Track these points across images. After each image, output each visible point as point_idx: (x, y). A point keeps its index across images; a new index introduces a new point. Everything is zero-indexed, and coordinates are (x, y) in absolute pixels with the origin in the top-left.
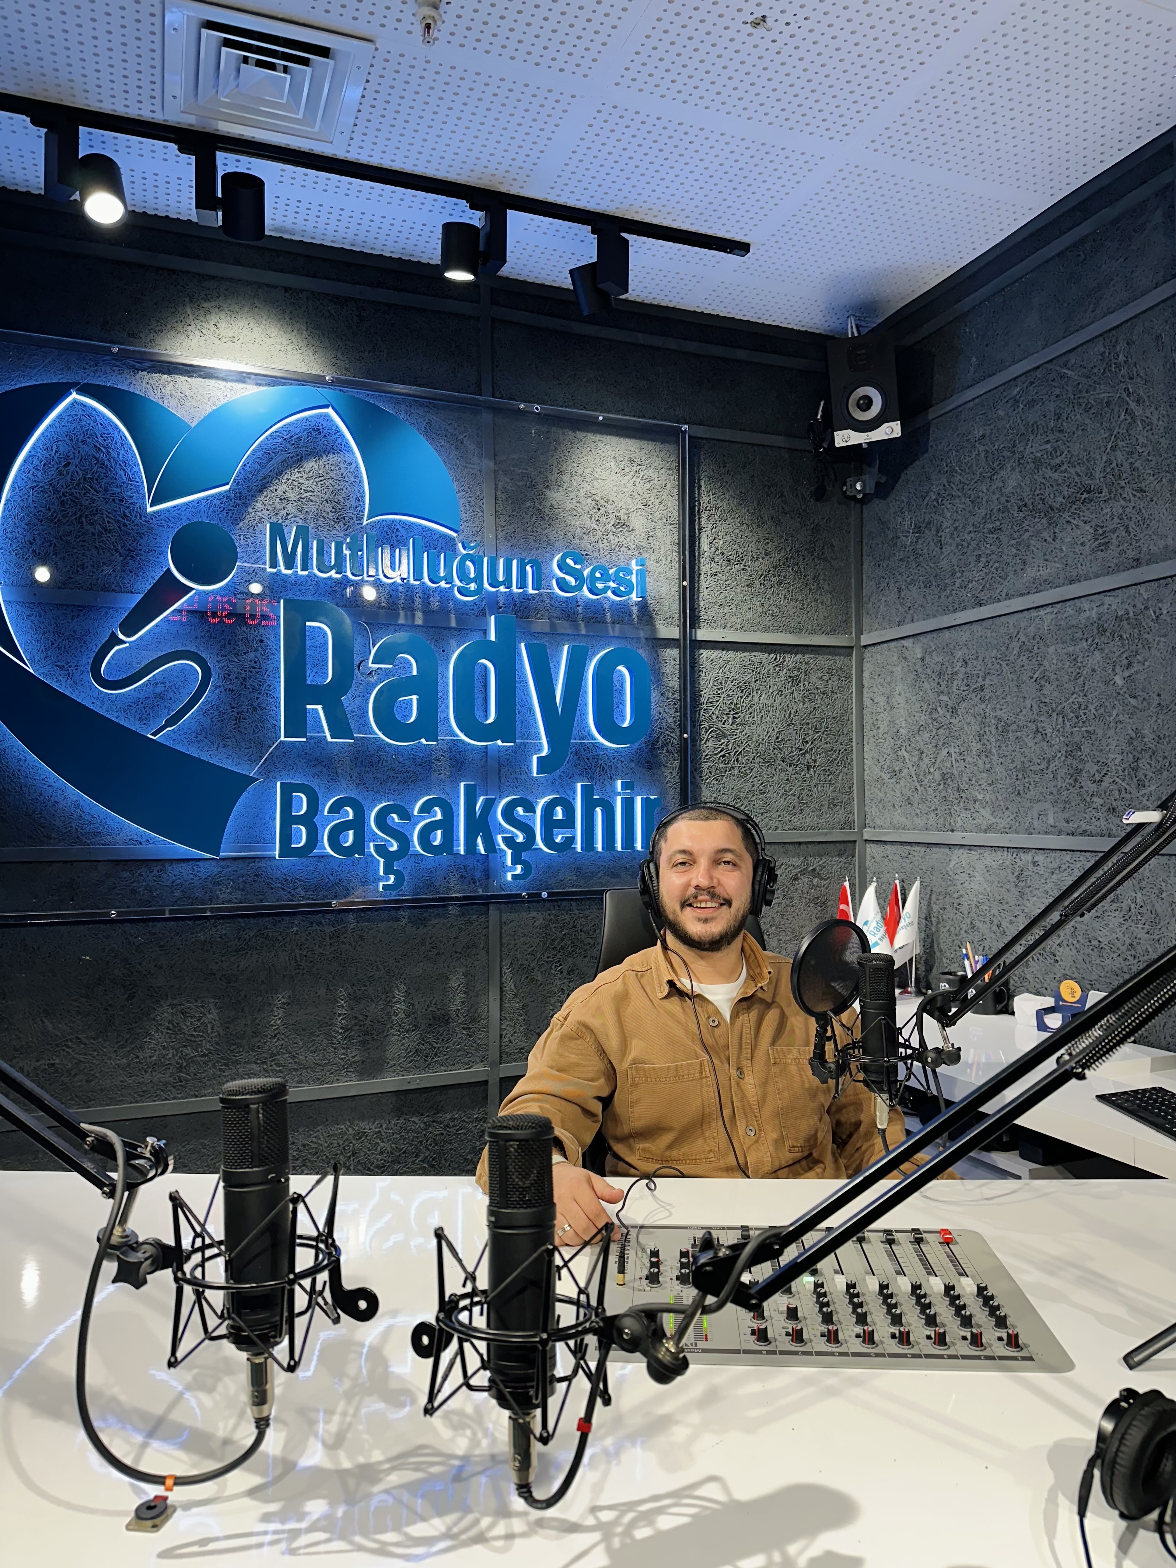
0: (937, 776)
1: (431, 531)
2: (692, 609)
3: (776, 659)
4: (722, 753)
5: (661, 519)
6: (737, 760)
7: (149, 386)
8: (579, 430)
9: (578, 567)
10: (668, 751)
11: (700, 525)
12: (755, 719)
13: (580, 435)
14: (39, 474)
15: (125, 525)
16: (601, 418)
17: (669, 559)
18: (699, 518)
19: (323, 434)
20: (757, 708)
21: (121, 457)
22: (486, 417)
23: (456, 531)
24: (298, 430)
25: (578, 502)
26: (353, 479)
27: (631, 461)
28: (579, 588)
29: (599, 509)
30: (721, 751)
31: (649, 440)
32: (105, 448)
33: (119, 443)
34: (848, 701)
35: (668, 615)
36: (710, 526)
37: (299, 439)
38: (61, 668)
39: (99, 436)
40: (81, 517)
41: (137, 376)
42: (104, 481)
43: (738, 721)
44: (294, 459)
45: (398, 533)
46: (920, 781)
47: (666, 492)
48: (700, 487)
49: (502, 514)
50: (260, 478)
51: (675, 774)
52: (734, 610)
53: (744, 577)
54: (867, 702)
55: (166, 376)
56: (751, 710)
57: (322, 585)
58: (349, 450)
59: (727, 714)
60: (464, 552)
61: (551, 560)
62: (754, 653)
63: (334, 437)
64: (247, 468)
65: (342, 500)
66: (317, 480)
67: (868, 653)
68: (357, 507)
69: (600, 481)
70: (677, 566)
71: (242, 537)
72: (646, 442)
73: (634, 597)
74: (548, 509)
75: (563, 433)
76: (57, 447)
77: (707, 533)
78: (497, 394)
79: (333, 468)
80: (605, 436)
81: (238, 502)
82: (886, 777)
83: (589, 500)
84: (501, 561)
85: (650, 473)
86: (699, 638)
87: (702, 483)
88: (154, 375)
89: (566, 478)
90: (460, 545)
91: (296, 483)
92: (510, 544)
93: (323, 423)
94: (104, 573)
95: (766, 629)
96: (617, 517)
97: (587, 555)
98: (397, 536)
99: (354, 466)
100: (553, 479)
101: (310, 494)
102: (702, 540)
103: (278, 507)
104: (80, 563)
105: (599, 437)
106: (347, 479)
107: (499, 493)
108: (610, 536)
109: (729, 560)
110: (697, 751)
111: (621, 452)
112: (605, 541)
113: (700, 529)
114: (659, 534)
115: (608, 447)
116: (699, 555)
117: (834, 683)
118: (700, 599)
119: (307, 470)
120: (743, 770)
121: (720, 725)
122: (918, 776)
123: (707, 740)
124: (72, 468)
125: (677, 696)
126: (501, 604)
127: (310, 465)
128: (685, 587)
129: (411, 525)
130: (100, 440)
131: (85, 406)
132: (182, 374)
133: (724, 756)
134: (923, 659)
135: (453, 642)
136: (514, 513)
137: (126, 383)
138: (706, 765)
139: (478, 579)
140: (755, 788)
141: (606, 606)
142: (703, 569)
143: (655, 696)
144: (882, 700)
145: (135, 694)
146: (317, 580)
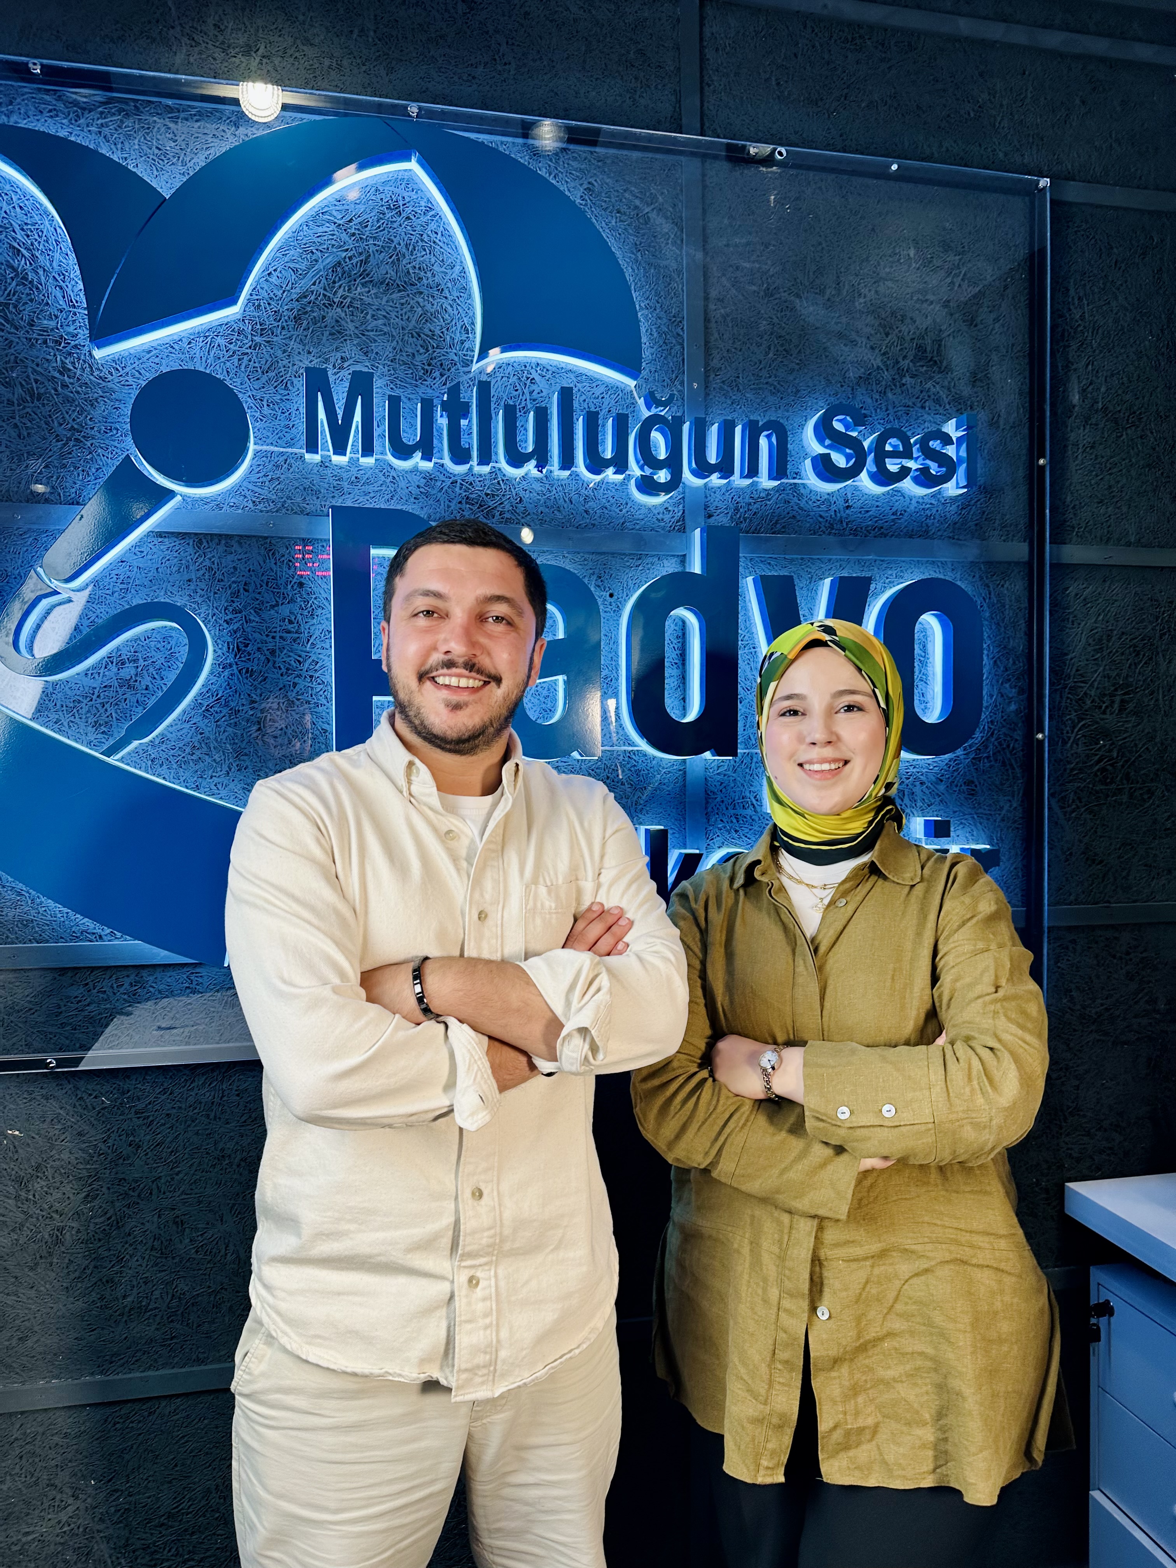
2: (1053, 509)
4: (1101, 765)
5: (998, 348)
6: (1127, 776)
10: (1004, 763)
12: (1160, 703)
16: (894, 167)
20: (1163, 683)
22: (690, 172)
23: (633, 377)
25: (850, 321)
26: (455, 293)
30: (1100, 760)
32: (28, 249)
36: (1084, 361)
37: (364, 225)
39: (17, 229)
42: (28, 308)
43: (1130, 707)
44: (354, 261)
45: (534, 387)
49: (715, 347)
50: (295, 296)
51: (1016, 804)
52: (1125, 509)
53: (1141, 451)
56: (1153, 687)
57: (402, 484)
59: (1110, 696)
60: (647, 412)
61: (802, 426)
62: (1162, 586)
63: (424, 219)
64: (273, 279)
65: (437, 331)
68: (462, 342)
69: (889, 284)
71: (265, 402)
74: (796, 335)
77: (1078, 373)
79: (421, 274)
81: (258, 339)
83: (871, 317)
84: (715, 428)
85: (979, 267)
86: (1066, 561)
87: (1070, 285)
90: (641, 402)
91: (357, 304)
92: (731, 397)
93: (406, 194)
98: (531, 393)
100: (806, 282)
101: (381, 321)
102: (1069, 386)
103: (328, 347)
107: (711, 308)
109: (1116, 421)
111: (928, 231)
112: (897, 390)
113: (1065, 366)
114: (993, 376)
116: (1066, 412)
118: (1073, 490)
120: (1137, 793)
121: (1098, 715)
125: (1022, 664)
126: (713, 509)
128: (1042, 469)
129: (556, 373)
130: (20, 235)
135: (627, 577)
136: (738, 345)
138: (1072, 787)
141: (903, 507)
142: (1074, 436)
145: (88, 682)
146: (393, 473)
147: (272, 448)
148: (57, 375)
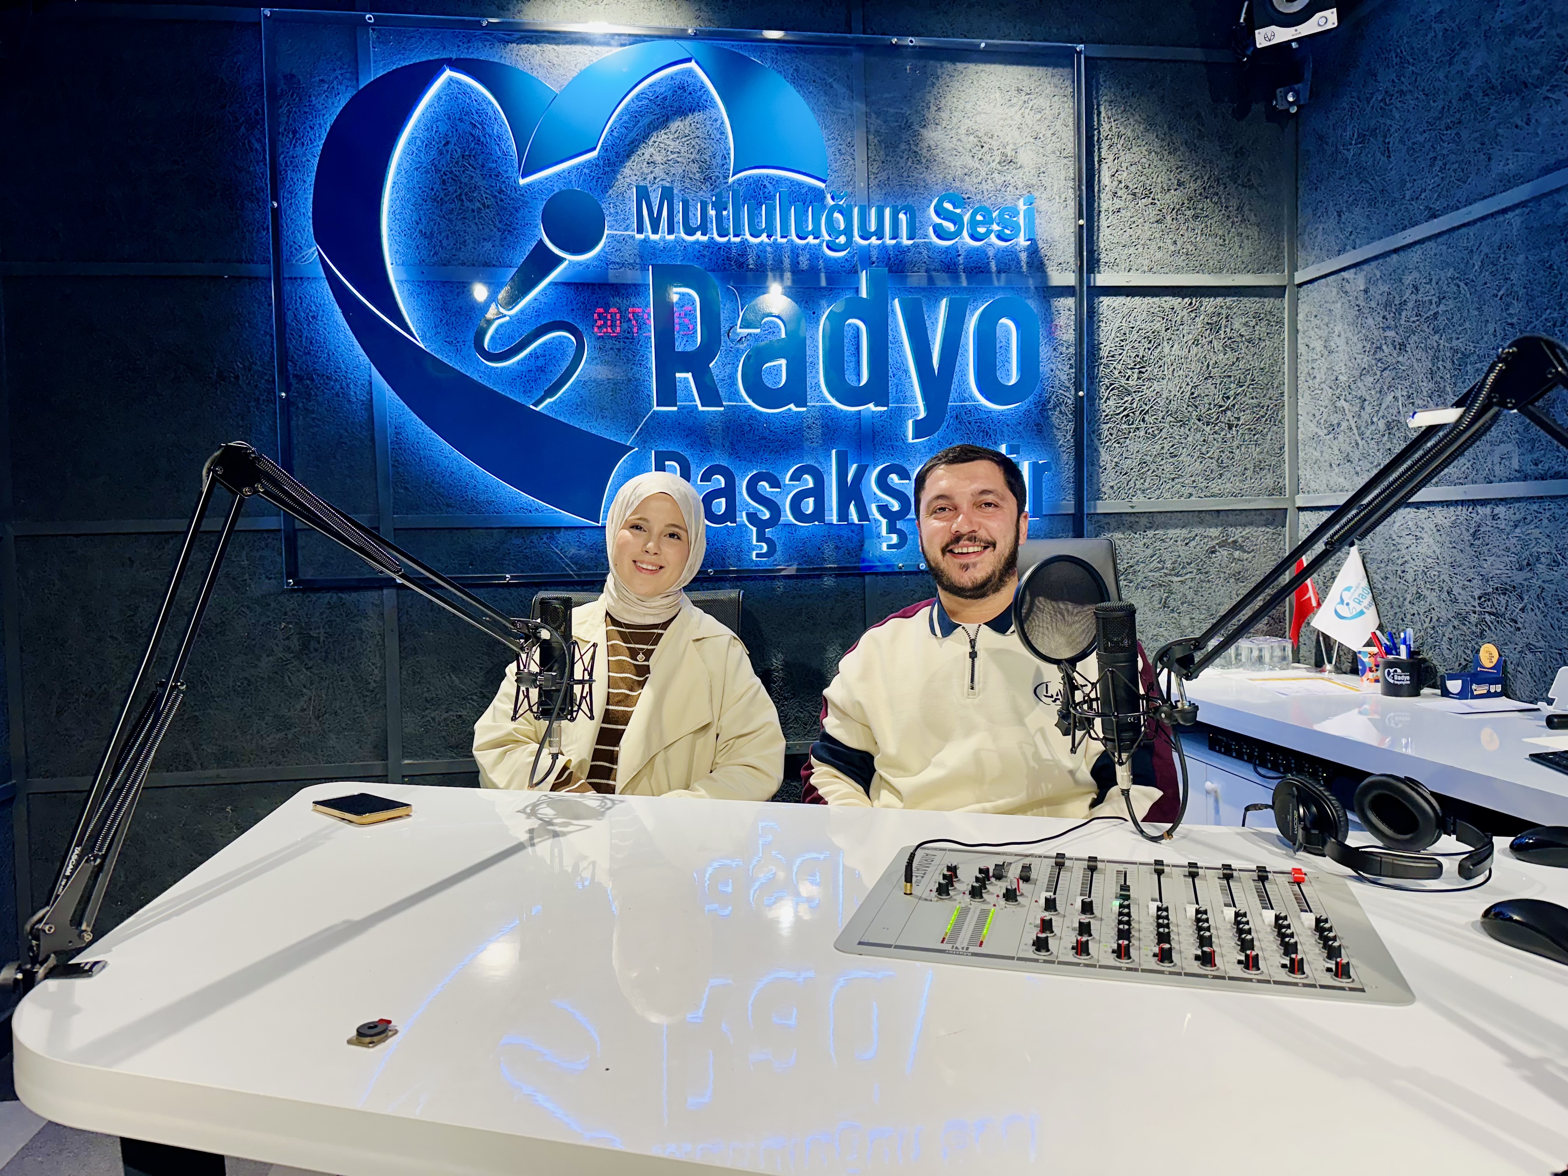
0: (1381, 425)
1: (800, 184)
2: (1091, 252)
3: (1191, 304)
4: (1125, 413)
5: (1054, 152)
6: (1143, 420)
7: (518, 58)
8: (959, 61)
9: (958, 211)
10: (1061, 412)
11: (1099, 156)
12: (1165, 373)
13: (960, 66)
14: (422, 156)
15: (502, 200)
16: (983, 45)
17: (1063, 196)
18: (1099, 149)
19: (688, 92)
20: (1167, 360)
21: (495, 132)
22: (857, 56)
23: (824, 181)
24: (663, 89)
25: (959, 140)
26: (718, 136)
27: (1019, 90)
28: (958, 233)
29: (982, 147)
30: (1125, 410)
31: (1038, 65)
32: (480, 124)
33: (493, 118)
34: (1278, 349)
35: (1061, 260)
36: (1111, 157)
37: (665, 98)
38: (450, 343)
39: (474, 112)
40: (460, 195)
41: (507, 50)
42: (481, 157)
43: (1145, 376)
44: (660, 120)
45: (765, 190)
46: (1361, 434)
47: (1059, 122)
48: (1099, 114)
49: (874, 160)
50: (627, 143)
51: (1069, 437)
52: (1140, 250)
53: (1152, 213)
54: (1302, 349)
55: (534, 46)
56: (1161, 363)
57: (690, 250)
58: (714, 105)
59: (1132, 369)
60: (832, 203)
61: (929, 206)
62: (1167, 298)
63: (699, 93)
64: (615, 134)
65: (708, 159)
66: (683, 140)
67: (1303, 291)
68: (723, 165)
69: (983, 115)
70: (1073, 203)
71: (611, 205)
72: (1035, 68)
73: (1022, 241)
74: (925, 150)
75: (942, 66)
76: (437, 127)
77: (1108, 165)
78: (869, 30)
79: (698, 126)
80: (988, 66)
81: (607, 169)
82: (1322, 433)
83: (971, 137)
84: (873, 210)
85: (1042, 102)
86: (1098, 284)
87: (1102, 109)
88: (522, 46)
89: (945, 115)
90: (829, 196)
91: (662, 145)
92: (884, 192)
93: (689, 80)
94: (484, 249)
95: (1178, 270)
96: (1003, 154)
97: (969, 198)
98: (764, 193)
99: (719, 122)
100: (930, 118)
101: (676, 155)
102: (1102, 173)
103: (646, 171)
104: (462, 240)
105: (981, 67)
106: (713, 136)
107: (871, 137)
108: (995, 175)
109: (1134, 194)
110: (1095, 411)
111: (1008, 82)
112: (989, 181)
113: (1100, 161)
114: (1052, 169)
115: (992, 77)
116: (1099, 191)
117: (1262, 329)
118: (1101, 239)
119: (673, 131)
120: (1150, 431)
121: (1123, 381)
122: (1358, 428)
123: (1108, 398)
124: (450, 147)
125: (1072, 350)
126: (874, 259)
127: (676, 125)
128: (1081, 227)
129: (778, 181)
130: (476, 117)
131: (460, 84)
132: (550, 43)
133: (1128, 415)
134: (1366, 291)
135: (824, 303)
136: (888, 158)
137: (498, 57)
138: (1106, 427)
139: (848, 232)
140: (1164, 451)
141: (991, 253)
142: (1104, 206)
143: (1044, 351)
144: (1318, 345)
145: (519, 368)
146: (684, 244)
147: (616, 232)
148: (497, 194)
